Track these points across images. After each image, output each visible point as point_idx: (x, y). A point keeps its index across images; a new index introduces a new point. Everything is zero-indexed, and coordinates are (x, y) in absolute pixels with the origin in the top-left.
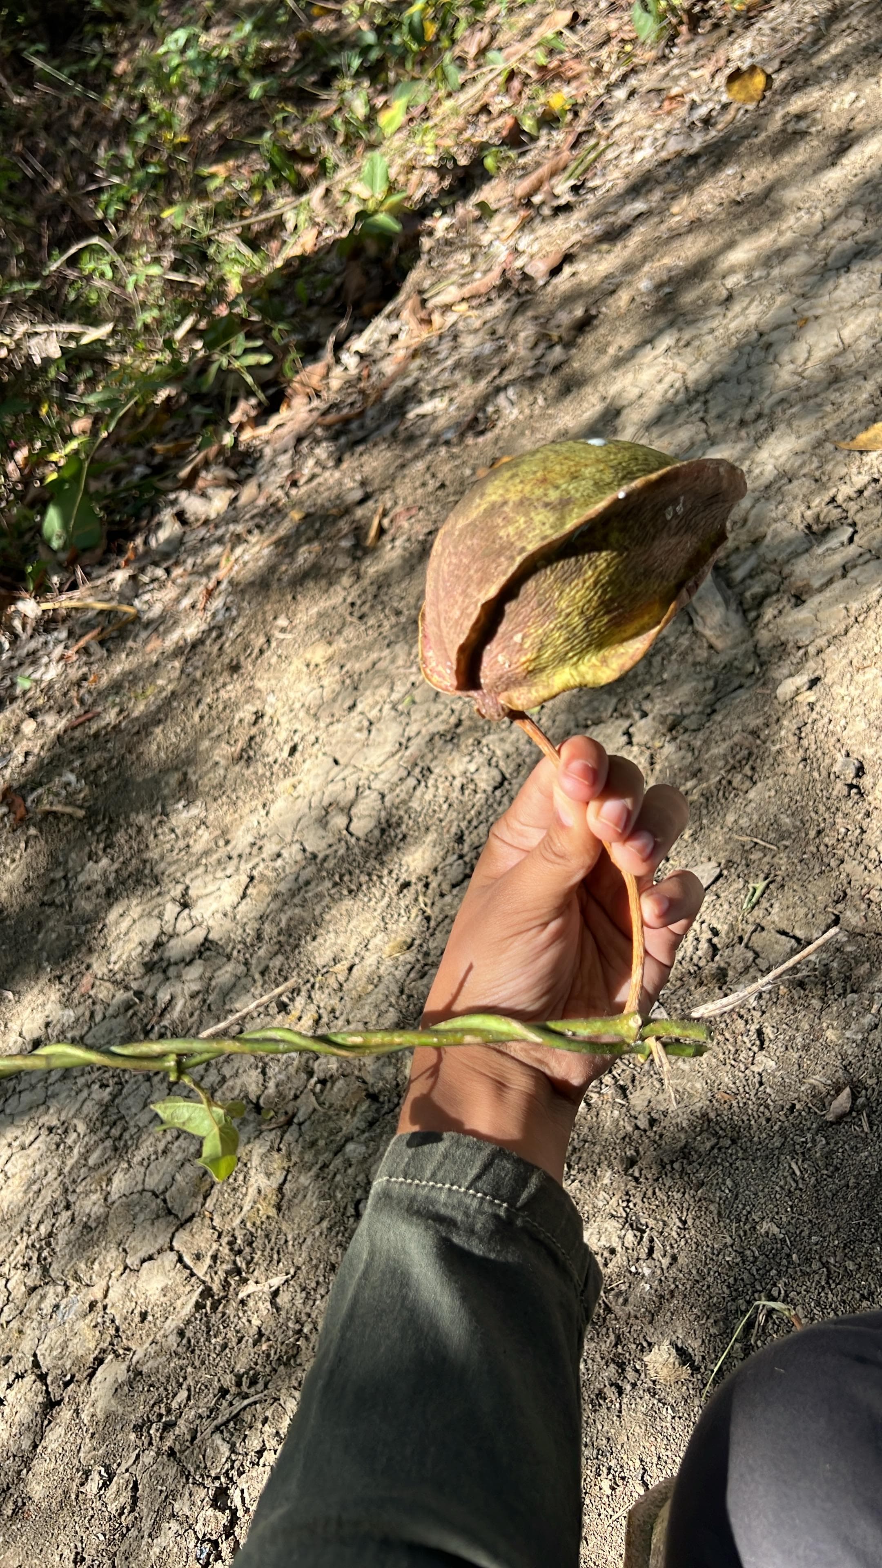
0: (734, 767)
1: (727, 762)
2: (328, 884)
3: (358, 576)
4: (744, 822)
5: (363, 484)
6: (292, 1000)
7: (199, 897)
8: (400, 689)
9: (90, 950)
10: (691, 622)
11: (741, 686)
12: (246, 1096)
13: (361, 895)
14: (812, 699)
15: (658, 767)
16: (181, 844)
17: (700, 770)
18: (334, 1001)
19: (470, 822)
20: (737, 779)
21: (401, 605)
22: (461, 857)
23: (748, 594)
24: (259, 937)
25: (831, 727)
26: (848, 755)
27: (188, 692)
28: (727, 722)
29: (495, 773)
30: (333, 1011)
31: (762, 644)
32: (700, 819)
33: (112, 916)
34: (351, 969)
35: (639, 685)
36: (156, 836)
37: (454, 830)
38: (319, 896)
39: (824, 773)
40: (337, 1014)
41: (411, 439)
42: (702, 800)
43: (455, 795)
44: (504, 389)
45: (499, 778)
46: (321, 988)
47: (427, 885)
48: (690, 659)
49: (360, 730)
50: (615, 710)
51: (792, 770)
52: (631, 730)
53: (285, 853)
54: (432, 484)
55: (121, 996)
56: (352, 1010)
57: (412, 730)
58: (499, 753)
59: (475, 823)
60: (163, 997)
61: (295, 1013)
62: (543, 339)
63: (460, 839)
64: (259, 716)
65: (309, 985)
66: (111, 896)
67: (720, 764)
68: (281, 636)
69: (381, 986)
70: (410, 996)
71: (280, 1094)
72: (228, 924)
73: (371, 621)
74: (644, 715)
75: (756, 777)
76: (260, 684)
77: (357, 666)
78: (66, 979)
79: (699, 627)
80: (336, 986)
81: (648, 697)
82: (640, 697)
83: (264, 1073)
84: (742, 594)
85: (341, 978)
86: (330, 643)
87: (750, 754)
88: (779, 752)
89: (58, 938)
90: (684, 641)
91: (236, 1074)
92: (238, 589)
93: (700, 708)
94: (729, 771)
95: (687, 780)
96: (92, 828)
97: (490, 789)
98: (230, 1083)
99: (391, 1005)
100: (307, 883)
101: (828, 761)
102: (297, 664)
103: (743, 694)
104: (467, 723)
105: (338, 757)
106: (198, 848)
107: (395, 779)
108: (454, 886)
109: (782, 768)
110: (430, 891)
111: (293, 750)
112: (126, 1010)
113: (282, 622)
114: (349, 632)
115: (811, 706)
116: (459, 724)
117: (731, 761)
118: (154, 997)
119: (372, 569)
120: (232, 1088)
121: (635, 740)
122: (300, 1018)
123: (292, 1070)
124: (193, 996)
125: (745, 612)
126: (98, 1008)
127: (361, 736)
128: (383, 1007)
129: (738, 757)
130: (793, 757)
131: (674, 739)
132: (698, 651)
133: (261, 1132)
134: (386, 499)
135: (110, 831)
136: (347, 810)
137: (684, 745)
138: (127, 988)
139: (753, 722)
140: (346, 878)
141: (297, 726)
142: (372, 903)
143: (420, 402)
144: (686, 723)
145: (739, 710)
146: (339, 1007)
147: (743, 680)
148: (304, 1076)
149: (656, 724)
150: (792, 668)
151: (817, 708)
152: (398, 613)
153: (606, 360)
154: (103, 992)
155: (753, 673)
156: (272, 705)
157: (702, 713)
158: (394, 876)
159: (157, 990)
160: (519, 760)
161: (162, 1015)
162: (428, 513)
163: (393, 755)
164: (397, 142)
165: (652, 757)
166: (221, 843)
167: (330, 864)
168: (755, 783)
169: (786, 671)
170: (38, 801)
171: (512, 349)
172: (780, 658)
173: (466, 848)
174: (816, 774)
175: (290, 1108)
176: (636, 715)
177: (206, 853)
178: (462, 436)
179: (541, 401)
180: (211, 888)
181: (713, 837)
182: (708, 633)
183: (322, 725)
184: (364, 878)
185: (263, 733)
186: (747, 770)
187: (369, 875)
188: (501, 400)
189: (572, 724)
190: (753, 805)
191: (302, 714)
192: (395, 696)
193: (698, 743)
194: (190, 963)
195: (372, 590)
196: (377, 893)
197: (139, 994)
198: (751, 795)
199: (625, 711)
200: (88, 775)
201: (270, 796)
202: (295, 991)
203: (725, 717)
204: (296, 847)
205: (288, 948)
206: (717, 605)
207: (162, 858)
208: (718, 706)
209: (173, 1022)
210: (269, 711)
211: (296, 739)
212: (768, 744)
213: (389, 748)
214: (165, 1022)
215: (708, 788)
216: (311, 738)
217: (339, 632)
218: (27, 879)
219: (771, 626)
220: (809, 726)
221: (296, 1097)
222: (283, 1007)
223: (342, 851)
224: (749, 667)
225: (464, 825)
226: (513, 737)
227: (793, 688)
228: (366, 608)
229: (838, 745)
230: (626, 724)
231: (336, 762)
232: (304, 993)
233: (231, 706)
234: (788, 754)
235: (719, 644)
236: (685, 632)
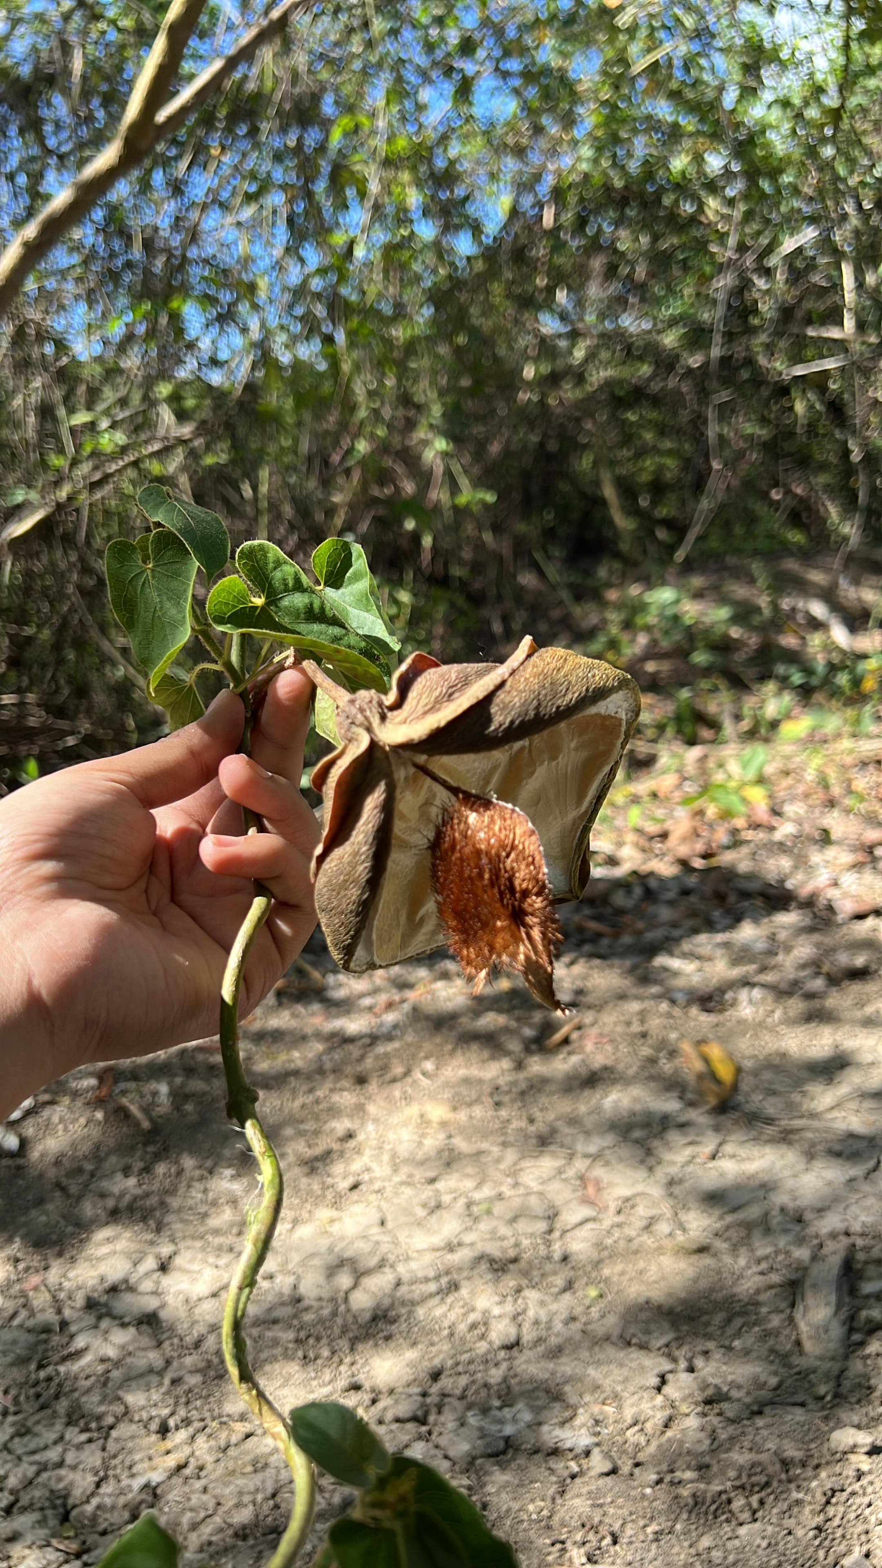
0: (743, 1487)
1: (739, 1477)
2: (291, 1335)
3: (519, 1066)
4: (716, 1555)
5: (580, 992)
6: (177, 1428)
7: (181, 1269)
8: (487, 1192)
9: (60, 1254)
10: (793, 1305)
11: (802, 1405)
12: (66, 1497)
13: (311, 1368)
14: (865, 1467)
15: (669, 1434)
16: (203, 1209)
17: (708, 1466)
18: (209, 1459)
19: (457, 1364)
20: (738, 1503)
21: (538, 1115)
22: (424, 1395)
23: (864, 1314)
24: (197, 1344)
25: (867, 1511)
26: (867, 1555)
27: (309, 1077)
28: (765, 1433)
29: (513, 1331)
30: (201, 1468)
31: (850, 1374)
32: (676, 1520)
33: (101, 1234)
34: (248, 1436)
35: (705, 1335)
36: (189, 1186)
37: (437, 1362)
38: (275, 1342)
39: (831, 1559)
40: (203, 1474)
41: (645, 980)
42: (690, 1501)
43: (462, 1327)
44: (752, 985)
45: (513, 1339)
46: (210, 1436)
47: (374, 1402)
48: (771, 1342)
49: (424, 1206)
50: (667, 1346)
51: (800, 1533)
52: (669, 1377)
53: (279, 1279)
54: (636, 1028)
55: (50, 1316)
56: (216, 1480)
57: (468, 1238)
58: (531, 1313)
59: (460, 1368)
60: (80, 1342)
61: (169, 1444)
62: (815, 965)
63: (436, 1376)
64: (350, 1136)
65: (202, 1424)
66: (115, 1215)
67: (732, 1474)
68: (420, 1076)
69: (259, 1476)
70: (277, 1507)
71: (94, 1518)
72: (182, 1313)
73: (503, 1113)
74: (691, 1369)
75: (759, 1514)
76: (372, 1109)
77: (461, 1144)
78: (21, 1266)
79: (798, 1315)
80: (223, 1443)
81: (706, 1353)
82: (699, 1348)
83: (98, 1485)
84: (859, 1309)
85: (234, 1439)
86: (455, 1109)
87: (767, 1484)
88: (798, 1502)
89: (46, 1224)
90: (775, 1321)
91: (74, 1468)
92: (417, 1014)
93: (748, 1400)
94: (736, 1488)
95: (689, 1467)
96: (146, 1144)
97: (497, 1343)
98: (63, 1472)
99: (254, 1503)
100: (275, 1322)
101: (842, 1548)
102: (413, 1111)
103: (799, 1415)
104: (523, 1264)
105: (389, 1218)
106: (214, 1222)
107: (420, 1274)
108: (398, 1420)
109: (790, 1523)
110: (373, 1409)
111: (355, 1187)
112: (43, 1332)
113: (429, 1066)
114: (478, 1111)
115: (860, 1475)
116: (515, 1260)
117: (744, 1479)
118: (72, 1336)
119: (537, 1066)
120: (60, 1479)
121: (666, 1389)
122: (168, 1452)
123: (122, 1500)
124: (103, 1360)
125: (851, 1330)
126: (23, 1314)
127: (421, 1212)
128: (246, 1499)
129: (754, 1479)
130: (809, 1518)
131: (704, 1415)
132: (782, 1338)
133: (49, 1545)
134: (588, 1017)
135: (158, 1157)
136: (359, 1275)
137: (709, 1428)
138: (59, 1312)
139: (792, 1452)
140: (311, 1341)
141: (374, 1165)
142: (315, 1383)
143: (671, 954)
144: (725, 1406)
145: (786, 1428)
146: (209, 1467)
147: (810, 1401)
148: (126, 1515)
149: (695, 1386)
150: (865, 1421)
151: (864, 1481)
152: (531, 1121)
153: (858, 1014)
154: (40, 1300)
155: (822, 1398)
156: (368, 1133)
157: (748, 1406)
158: (354, 1368)
159: (80, 1331)
160: (544, 1334)
161: (64, 1359)
162: (617, 1049)
163: (437, 1250)
164: (788, 749)
165: (670, 1419)
166: (235, 1231)
167: (308, 1317)
168: (755, 1520)
169: (856, 1419)
170: (124, 1093)
171: (780, 957)
172: (859, 1401)
173: (435, 1389)
174: (821, 1554)
175: (91, 1539)
176: (683, 1365)
177: (216, 1232)
178: (689, 1003)
179: (778, 1014)
180: (196, 1267)
181: (676, 1550)
182: (803, 1326)
183: (397, 1179)
184: (326, 1353)
185: (342, 1153)
186: (754, 1500)
187: (333, 1352)
188: (744, 995)
189: (616, 1332)
190: (737, 1542)
191: (386, 1158)
192: (477, 1196)
193: (723, 1435)
194: (124, 1325)
195: (523, 1086)
196: (327, 1377)
197: (64, 1324)
198: (743, 1531)
199: (677, 1353)
200: (179, 1097)
201: (305, 1215)
202: (187, 1422)
203: (768, 1426)
204: (290, 1280)
205: (212, 1373)
206: (827, 1304)
207: (179, 1210)
208: (767, 1410)
209: (67, 1373)
210: (361, 1137)
211: (366, 1177)
212: (793, 1486)
213: (437, 1240)
214: (62, 1369)
215: (705, 1492)
216: (377, 1185)
217: (470, 1105)
218: (62, 1155)
219: (869, 1362)
220: (845, 1495)
221: (104, 1533)
222: (164, 1430)
223: (326, 1312)
224: (822, 1389)
225: (450, 1363)
226: (554, 1307)
227: (851, 1442)
228: (506, 1099)
229: (863, 1538)
230: (667, 1366)
231: (382, 1223)
232: (191, 1430)
233: (334, 1112)
234: (808, 1509)
235: (808, 1345)
236: (782, 1311)
